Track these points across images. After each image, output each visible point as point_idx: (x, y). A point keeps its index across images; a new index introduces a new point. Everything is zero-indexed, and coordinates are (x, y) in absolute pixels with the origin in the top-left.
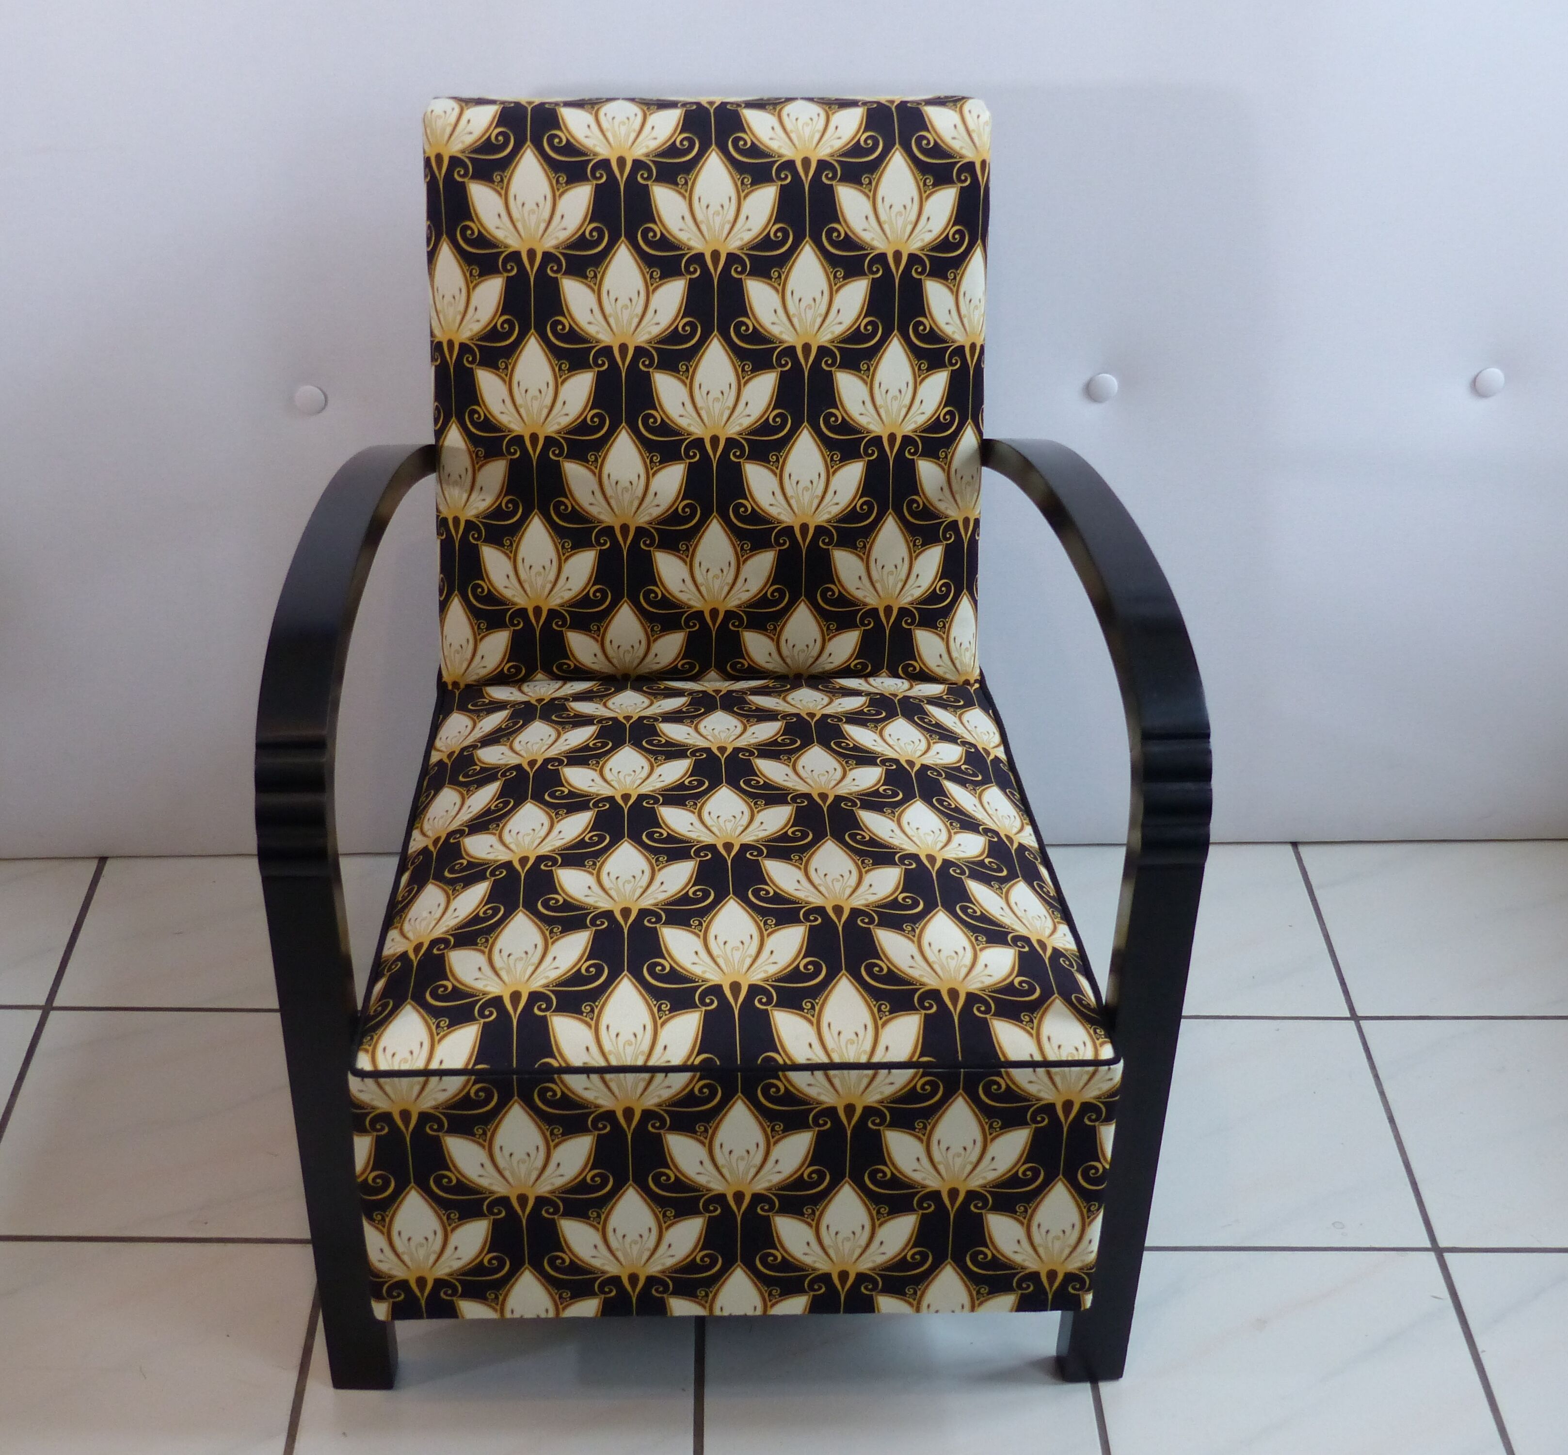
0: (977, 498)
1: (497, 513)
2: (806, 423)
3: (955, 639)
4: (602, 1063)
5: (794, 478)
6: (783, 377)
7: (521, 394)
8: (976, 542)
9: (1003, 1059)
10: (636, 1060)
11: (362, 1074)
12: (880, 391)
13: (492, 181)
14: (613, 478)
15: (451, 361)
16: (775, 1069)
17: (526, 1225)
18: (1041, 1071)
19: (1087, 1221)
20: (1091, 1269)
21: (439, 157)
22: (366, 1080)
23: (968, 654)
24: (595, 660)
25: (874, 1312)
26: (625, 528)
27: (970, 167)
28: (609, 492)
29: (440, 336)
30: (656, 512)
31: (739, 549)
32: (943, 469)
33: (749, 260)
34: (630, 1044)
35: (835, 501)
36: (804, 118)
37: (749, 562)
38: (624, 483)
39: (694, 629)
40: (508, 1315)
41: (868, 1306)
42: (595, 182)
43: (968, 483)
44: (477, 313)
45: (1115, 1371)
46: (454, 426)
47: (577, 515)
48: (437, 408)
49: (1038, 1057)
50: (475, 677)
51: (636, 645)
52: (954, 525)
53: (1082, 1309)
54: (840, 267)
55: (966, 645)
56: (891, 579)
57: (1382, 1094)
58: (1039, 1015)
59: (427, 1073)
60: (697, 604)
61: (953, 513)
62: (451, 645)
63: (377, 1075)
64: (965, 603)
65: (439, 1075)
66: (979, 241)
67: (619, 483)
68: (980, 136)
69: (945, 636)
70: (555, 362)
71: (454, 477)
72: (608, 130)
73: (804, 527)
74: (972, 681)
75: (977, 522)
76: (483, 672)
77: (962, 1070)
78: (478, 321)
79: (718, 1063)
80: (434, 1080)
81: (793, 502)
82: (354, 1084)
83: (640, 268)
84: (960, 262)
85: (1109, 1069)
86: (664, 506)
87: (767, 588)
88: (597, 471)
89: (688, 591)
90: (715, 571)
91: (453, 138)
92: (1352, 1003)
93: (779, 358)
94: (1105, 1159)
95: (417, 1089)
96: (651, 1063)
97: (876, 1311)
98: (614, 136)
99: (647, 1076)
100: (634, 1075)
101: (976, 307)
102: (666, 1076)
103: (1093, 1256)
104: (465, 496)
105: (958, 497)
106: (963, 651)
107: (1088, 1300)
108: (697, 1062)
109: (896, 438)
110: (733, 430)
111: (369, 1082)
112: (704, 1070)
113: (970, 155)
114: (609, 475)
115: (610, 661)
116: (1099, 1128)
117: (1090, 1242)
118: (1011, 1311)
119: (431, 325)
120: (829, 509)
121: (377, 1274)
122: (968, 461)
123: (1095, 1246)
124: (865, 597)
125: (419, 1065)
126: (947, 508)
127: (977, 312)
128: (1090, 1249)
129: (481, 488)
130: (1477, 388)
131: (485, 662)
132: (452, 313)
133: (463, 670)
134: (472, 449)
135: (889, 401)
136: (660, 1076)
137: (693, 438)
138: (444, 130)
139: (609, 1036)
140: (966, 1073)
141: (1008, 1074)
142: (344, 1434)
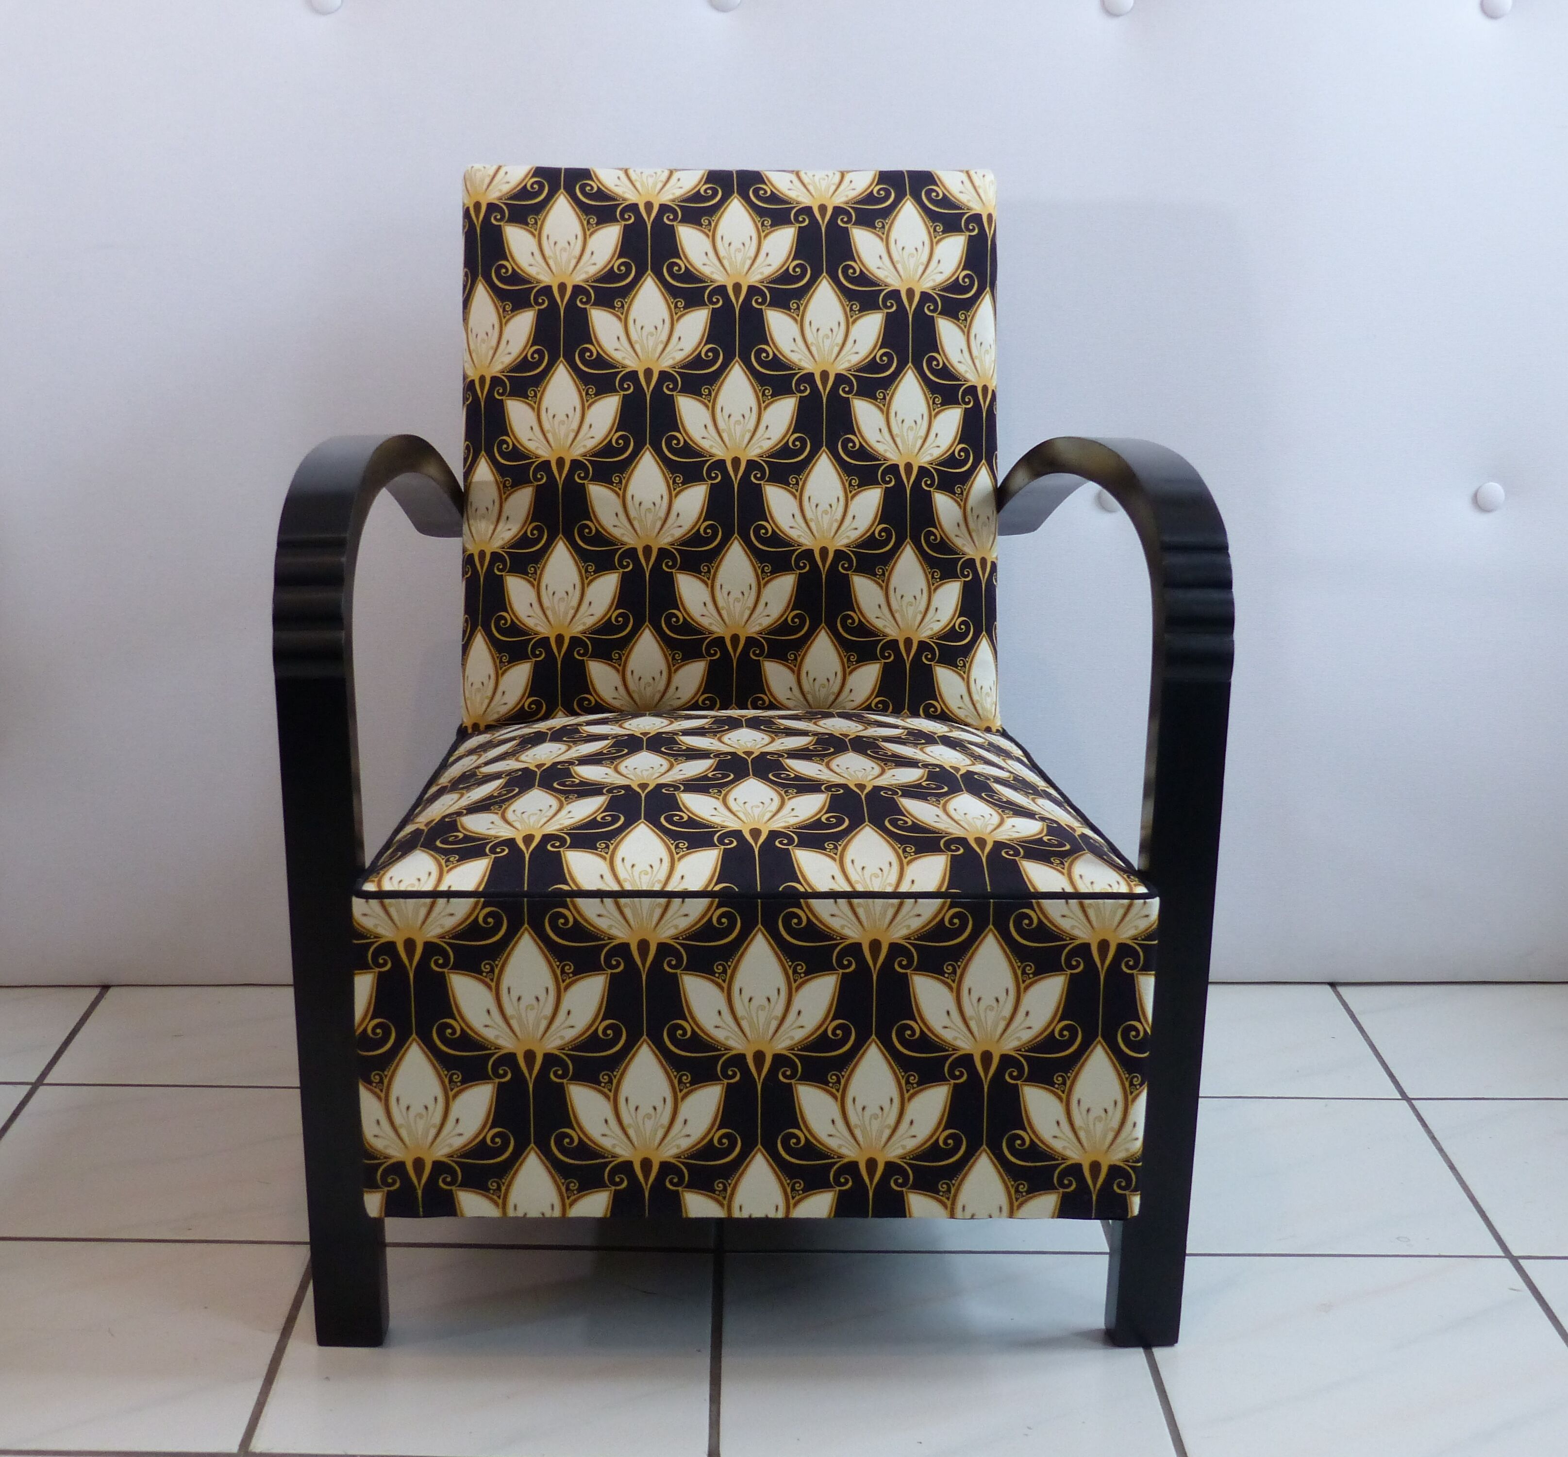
0: (993, 542)
1: (523, 541)
2: (824, 448)
3: (975, 680)
4: (616, 887)
5: (814, 501)
6: (802, 402)
7: (548, 419)
8: (994, 587)
9: (1032, 890)
10: (653, 885)
11: (368, 896)
12: (896, 420)
13: (527, 224)
14: (637, 501)
15: (482, 395)
16: (797, 898)
17: (533, 1090)
18: (1073, 902)
19: (1130, 1098)
20: (1138, 1161)
21: (477, 205)
22: (371, 901)
23: (989, 700)
24: (616, 695)
25: (905, 1216)
26: (647, 549)
27: (976, 218)
28: (633, 513)
29: (473, 375)
30: (678, 533)
31: (759, 572)
32: (959, 505)
33: (769, 292)
34: (646, 873)
35: (854, 526)
36: (820, 174)
37: (770, 585)
38: (647, 504)
39: (715, 658)
40: (511, 1213)
41: (899, 1209)
42: (623, 223)
43: (984, 524)
44: (509, 346)
45: (1170, 1337)
46: (483, 460)
47: (601, 538)
48: (467, 448)
49: (1069, 889)
50: (496, 716)
51: (657, 676)
52: (971, 563)
53: (1129, 1217)
54: (856, 300)
55: (986, 689)
56: (911, 610)
57: (1441, 1150)
58: (1070, 860)
59: (435, 895)
60: (718, 629)
61: (970, 551)
62: (472, 684)
63: (381, 895)
64: (984, 646)
65: (446, 897)
66: (988, 289)
67: (643, 504)
68: (985, 192)
69: (965, 676)
70: (582, 387)
71: (482, 510)
72: (636, 180)
73: (824, 551)
74: (994, 730)
75: (994, 565)
76: (504, 710)
77: (992, 900)
78: (510, 353)
79: (737, 890)
80: (441, 902)
81: (813, 525)
82: (358, 906)
83: (665, 298)
84: (970, 304)
85: (1145, 903)
86: (687, 525)
87: (787, 613)
88: (621, 493)
89: (710, 615)
90: (736, 594)
91: (490, 188)
92: (1402, 1089)
93: (798, 384)
94: (1147, 1021)
95: (423, 912)
96: (669, 888)
97: (908, 1215)
98: (642, 185)
99: (663, 901)
100: (650, 899)
101: (987, 352)
102: (683, 902)
103: (1137, 1145)
104: (492, 527)
105: (974, 534)
106: (984, 694)
107: (1135, 1203)
108: (717, 888)
109: (912, 468)
110: (754, 452)
111: (374, 903)
112: (721, 898)
113: (977, 208)
114: (633, 497)
115: (632, 698)
116: (1137, 977)
117: (1135, 1125)
118: (1053, 1217)
119: (464, 367)
120: (848, 534)
121: (370, 1154)
122: (984, 501)
123: (1140, 1132)
124: (885, 626)
125: (428, 886)
126: (964, 545)
127: (987, 357)
128: (1135, 1135)
129: (508, 518)
130: (1479, 503)
131: (506, 699)
132: (484, 349)
133: (483, 709)
134: (499, 479)
135: (905, 430)
136: (677, 901)
137: (715, 459)
138: (482, 181)
139: (625, 868)
140: (993, 902)
141: (1039, 904)
142: (327, 1378)
